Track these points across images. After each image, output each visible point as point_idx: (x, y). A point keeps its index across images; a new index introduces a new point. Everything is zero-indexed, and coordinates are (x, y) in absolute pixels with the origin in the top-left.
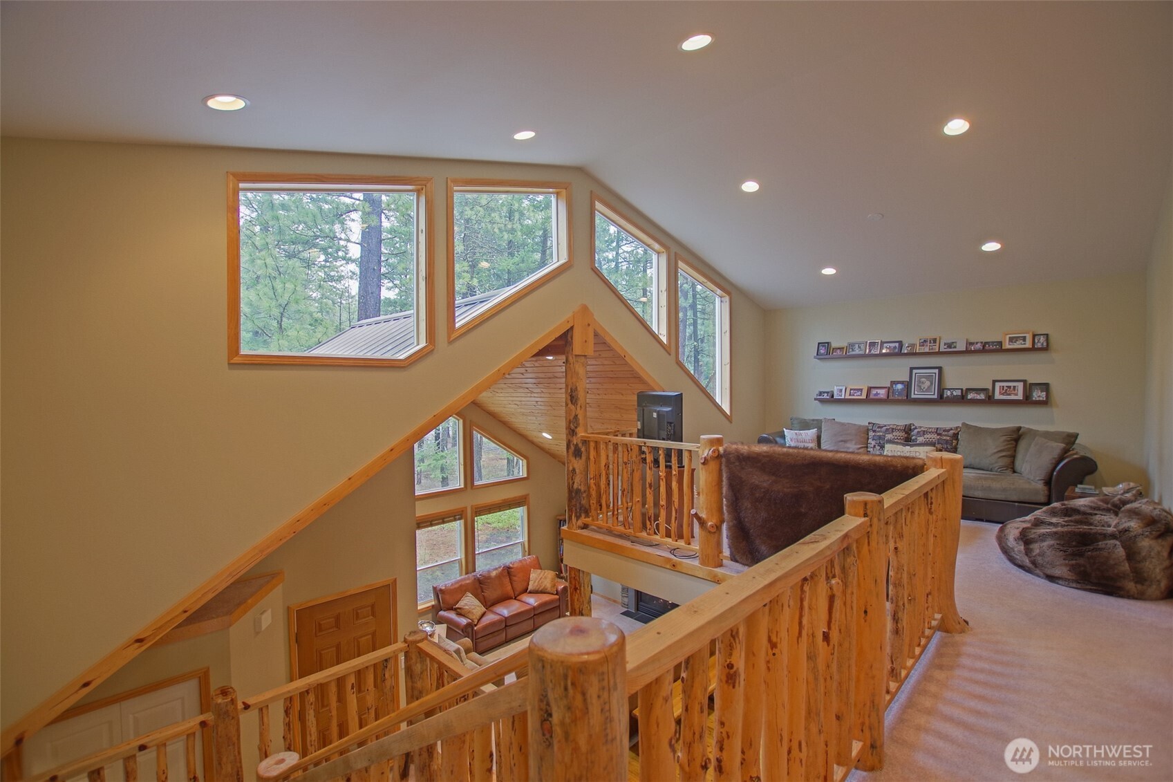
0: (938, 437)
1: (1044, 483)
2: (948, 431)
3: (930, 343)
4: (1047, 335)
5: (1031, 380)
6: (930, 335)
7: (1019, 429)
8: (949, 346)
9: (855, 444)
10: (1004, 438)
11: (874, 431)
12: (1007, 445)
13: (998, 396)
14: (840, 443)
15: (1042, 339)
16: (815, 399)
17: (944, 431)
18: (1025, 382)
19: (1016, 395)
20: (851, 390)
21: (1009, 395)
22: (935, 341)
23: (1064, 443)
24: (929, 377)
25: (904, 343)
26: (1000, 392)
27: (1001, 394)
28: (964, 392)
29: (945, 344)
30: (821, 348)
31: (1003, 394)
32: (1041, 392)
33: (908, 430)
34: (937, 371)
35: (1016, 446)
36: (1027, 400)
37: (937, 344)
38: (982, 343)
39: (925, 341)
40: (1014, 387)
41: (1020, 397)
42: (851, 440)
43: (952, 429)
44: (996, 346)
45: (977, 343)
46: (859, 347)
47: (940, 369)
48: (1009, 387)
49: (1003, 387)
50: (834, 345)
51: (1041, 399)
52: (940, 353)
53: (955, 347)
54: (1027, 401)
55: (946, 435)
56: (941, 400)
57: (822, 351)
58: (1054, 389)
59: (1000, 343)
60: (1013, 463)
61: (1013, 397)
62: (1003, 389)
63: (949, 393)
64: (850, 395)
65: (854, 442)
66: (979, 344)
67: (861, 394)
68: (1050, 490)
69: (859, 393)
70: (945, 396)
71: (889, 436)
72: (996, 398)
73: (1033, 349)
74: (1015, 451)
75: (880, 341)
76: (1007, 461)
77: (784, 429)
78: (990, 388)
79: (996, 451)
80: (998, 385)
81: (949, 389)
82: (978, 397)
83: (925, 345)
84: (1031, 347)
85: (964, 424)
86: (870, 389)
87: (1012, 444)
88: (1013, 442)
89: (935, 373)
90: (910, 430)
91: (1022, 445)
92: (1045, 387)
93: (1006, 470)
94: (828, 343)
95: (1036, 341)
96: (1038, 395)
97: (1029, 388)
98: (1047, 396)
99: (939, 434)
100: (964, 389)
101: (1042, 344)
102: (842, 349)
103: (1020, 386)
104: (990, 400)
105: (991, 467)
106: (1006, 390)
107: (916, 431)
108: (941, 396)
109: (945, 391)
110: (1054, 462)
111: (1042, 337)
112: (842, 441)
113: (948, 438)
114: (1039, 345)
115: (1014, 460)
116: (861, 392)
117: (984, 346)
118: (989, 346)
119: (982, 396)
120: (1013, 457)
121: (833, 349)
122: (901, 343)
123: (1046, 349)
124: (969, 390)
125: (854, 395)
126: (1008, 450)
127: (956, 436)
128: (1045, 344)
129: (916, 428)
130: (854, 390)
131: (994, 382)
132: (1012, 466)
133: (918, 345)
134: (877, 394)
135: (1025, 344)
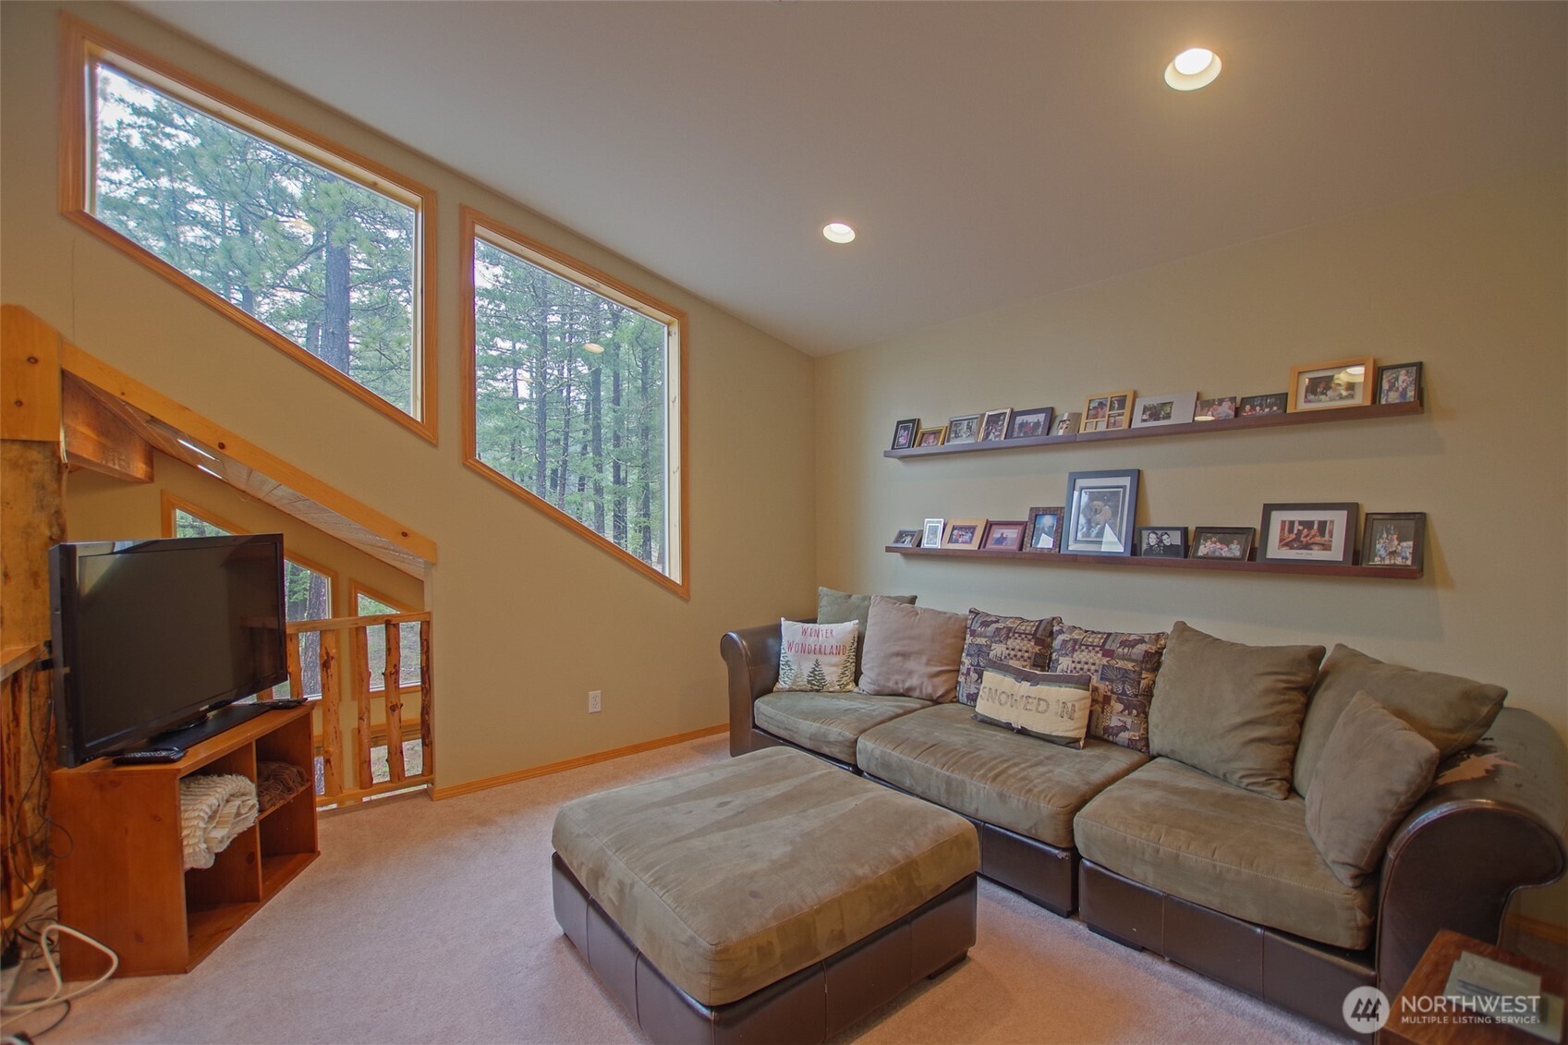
0: (1105, 661)
1: (1354, 877)
2: (1133, 644)
3: (1111, 408)
4: (1419, 366)
5: (1372, 504)
6: (1110, 390)
7: (1317, 654)
8: (1154, 412)
9: (928, 663)
10: (1266, 682)
11: (973, 633)
12: (1273, 704)
13: (1275, 551)
14: (895, 660)
15: (1404, 379)
16: (889, 549)
17: (1123, 644)
18: (1353, 509)
19: (1326, 547)
20: (954, 528)
21: (1307, 547)
22: (1122, 401)
23: (1437, 746)
24: (1111, 496)
25: (1058, 412)
26: (1281, 540)
27: (1285, 544)
28: (1191, 537)
29: (1145, 410)
30: (902, 432)
31: (1289, 545)
32: (1400, 540)
33: (1044, 636)
34: (1126, 481)
35: (1307, 706)
36: (1356, 561)
37: (1127, 411)
38: (1233, 399)
39: (1101, 405)
40: (1323, 524)
41: (1336, 553)
42: (920, 653)
43: (1142, 641)
44: (1270, 406)
45: (1221, 401)
46: (969, 428)
47: (1137, 476)
48: (1308, 525)
49: (1292, 523)
50: (926, 426)
51: (1399, 561)
52: (1133, 437)
53: (1168, 416)
54: (1357, 564)
55: (1123, 658)
56: (1136, 557)
57: (902, 441)
58: (1442, 532)
59: (1282, 398)
60: (1292, 761)
61: (1316, 554)
62: (1291, 531)
63: (1153, 540)
64: (950, 541)
65: (924, 659)
66: (1226, 405)
67: (971, 540)
68: (1372, 908)
69: (967, 537)
70: (1144, 547)
71: (998, 650)
72: (1269, 555)
73: (1375, 410)
74: (1302, 723)
75: (1008, 411)
76: (1273, 754)
77: (782, 619)
78: (1258, 526)
79: (1238, 720)
80: (1277, 518)
81: (1154, 530)
82: (1225, 552)
83: (1101, 414)
84: (1368, 403)
85: (1182, 628)
86: (989, 526)
87: (1289, 701)
88: (1294, 695)
89: (1124, 487)
90: (1051, 634)
91: (1324, 703)
92: (1416, 525)
93: (1265, 784)
94: (913, 421)
95: (1385, 386)
96: (1390, 549)
97: (1362, 530)
98: (1419, 554)
99: (1108, 654)
100: (1192, 529)
101: (1404, 394)
102: (936, 433)
103: (1339, 520)
104: (1253, 561)
105: (1222, 769)
106: (1300, 532)
107: (1061, 637)
108: (1135, 549)
109: (1145, 533)
110: (1391, 804)
111: (1403, 372)
112: (898, 654)
113: (1130, 666)
114: (1393, 397)
115: (1296, 750)
116: (973, 533)
117: (1237, 411)
118: (1253, 408)
119: (1235, 550)
120: (1294, 744)
121: (923, 434)
122: (1051, 415)
123: (1417, 406)
124: (1203, 532)
125: (957, 542)
126: (1278, 719)
127: (1153, 661)
128: (1411, 394)
129: (1061, 632)
130: (961, 528)
131: (1268, 509)
132: (1287, 773)
133: (1084, 416)
134: (1001, 540)
135: (1352, 396)
